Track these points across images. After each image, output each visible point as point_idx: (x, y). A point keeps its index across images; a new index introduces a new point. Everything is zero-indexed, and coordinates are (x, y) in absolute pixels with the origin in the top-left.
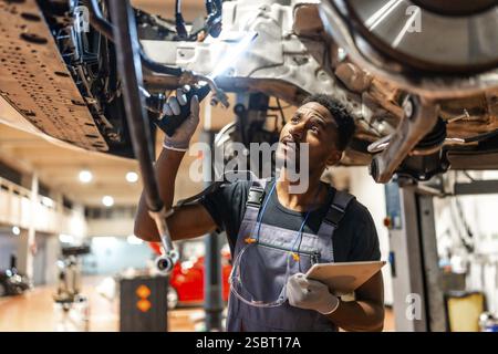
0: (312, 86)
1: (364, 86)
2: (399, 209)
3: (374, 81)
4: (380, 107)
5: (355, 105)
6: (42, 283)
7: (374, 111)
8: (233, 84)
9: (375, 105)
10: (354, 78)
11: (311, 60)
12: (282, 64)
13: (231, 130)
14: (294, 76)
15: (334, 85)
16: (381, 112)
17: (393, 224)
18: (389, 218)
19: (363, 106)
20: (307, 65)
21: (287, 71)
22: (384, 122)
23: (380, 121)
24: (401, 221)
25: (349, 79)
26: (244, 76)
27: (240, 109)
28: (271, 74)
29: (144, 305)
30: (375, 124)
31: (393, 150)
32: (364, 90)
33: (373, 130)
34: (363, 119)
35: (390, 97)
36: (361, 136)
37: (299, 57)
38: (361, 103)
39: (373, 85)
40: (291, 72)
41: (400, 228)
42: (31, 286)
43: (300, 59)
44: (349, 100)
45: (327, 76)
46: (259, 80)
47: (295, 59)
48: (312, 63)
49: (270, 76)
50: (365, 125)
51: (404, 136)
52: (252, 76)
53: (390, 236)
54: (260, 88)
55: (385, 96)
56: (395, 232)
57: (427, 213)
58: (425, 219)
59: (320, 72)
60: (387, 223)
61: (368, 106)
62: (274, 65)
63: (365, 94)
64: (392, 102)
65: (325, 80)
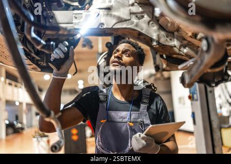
0: (147, 30)
1: (175, 29)
2: (196, 90)
3: (180, 26)
4: (184, 39)
5: (171, 39)
6: (31, 126)
7: (181, 42)
8: (105, 32)
9: (182, 39)
10: (169, 25)
11: (146, 16)
12: (130, 20)
13: (106, 56)
14: (137, 25)
15: (159, 29)
16: (185, 42)
17: (193, 98)
18: (191, 95)
19: (175, 40)
20: (143, 19)
21: (133, 23)
22: (187, 48)
23: (185, 47)
24: (197, 97)
25: (167, 26)
26: (110, 27)
27: (109, 45)
28: (124, 25)
29: (75, 138)
30: (182, 49)
31: (194, 69)
32: (175, 31)
33: (181, 52)
34: (175, 46)
35: (190, 34)
36: (175, 56)
37: (139, 15)
38: (174, 38)
39: (180, 28)
40: (135, 23)
41: (197, 100)
42: (26, 128)
43: (140, 16)
44: (167, 37)
45: (155, 25)
46: (118, 29)
47: (137, 17)
48: (146, 18)
49: (124, 27)
50: (176, 50)
51: (202, 62)
52: (114, 27)
53: (192, 104)
54: (119, 33)
55: (187, 34)
56: (194, 102)
57: (211, 92)
58: (209, 95)
59: (151, 23)
60: (190, 97)
61: (178, 39)
62: (126, 20)
63: (176, 33)
64: (191, 37)
65: (154, 27)
